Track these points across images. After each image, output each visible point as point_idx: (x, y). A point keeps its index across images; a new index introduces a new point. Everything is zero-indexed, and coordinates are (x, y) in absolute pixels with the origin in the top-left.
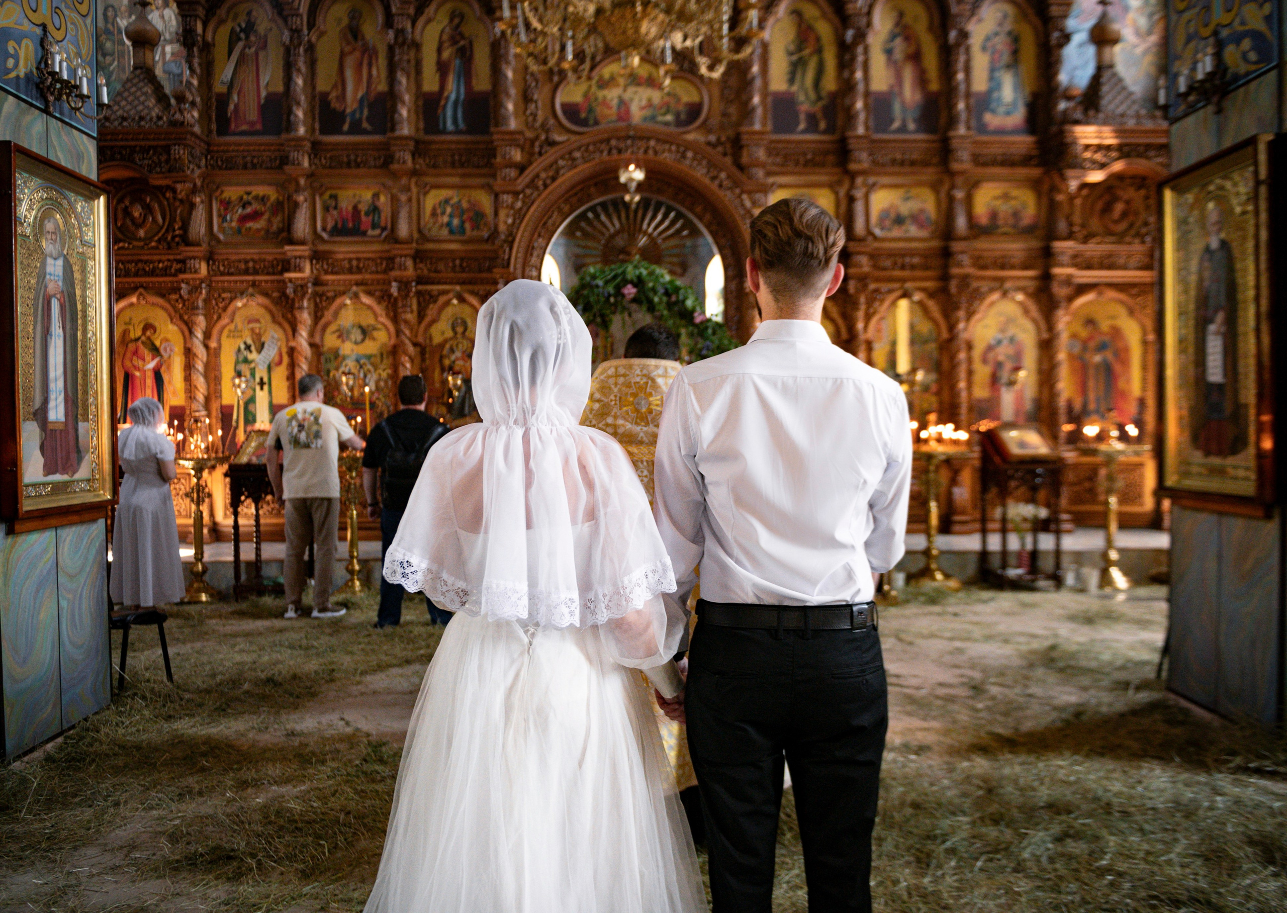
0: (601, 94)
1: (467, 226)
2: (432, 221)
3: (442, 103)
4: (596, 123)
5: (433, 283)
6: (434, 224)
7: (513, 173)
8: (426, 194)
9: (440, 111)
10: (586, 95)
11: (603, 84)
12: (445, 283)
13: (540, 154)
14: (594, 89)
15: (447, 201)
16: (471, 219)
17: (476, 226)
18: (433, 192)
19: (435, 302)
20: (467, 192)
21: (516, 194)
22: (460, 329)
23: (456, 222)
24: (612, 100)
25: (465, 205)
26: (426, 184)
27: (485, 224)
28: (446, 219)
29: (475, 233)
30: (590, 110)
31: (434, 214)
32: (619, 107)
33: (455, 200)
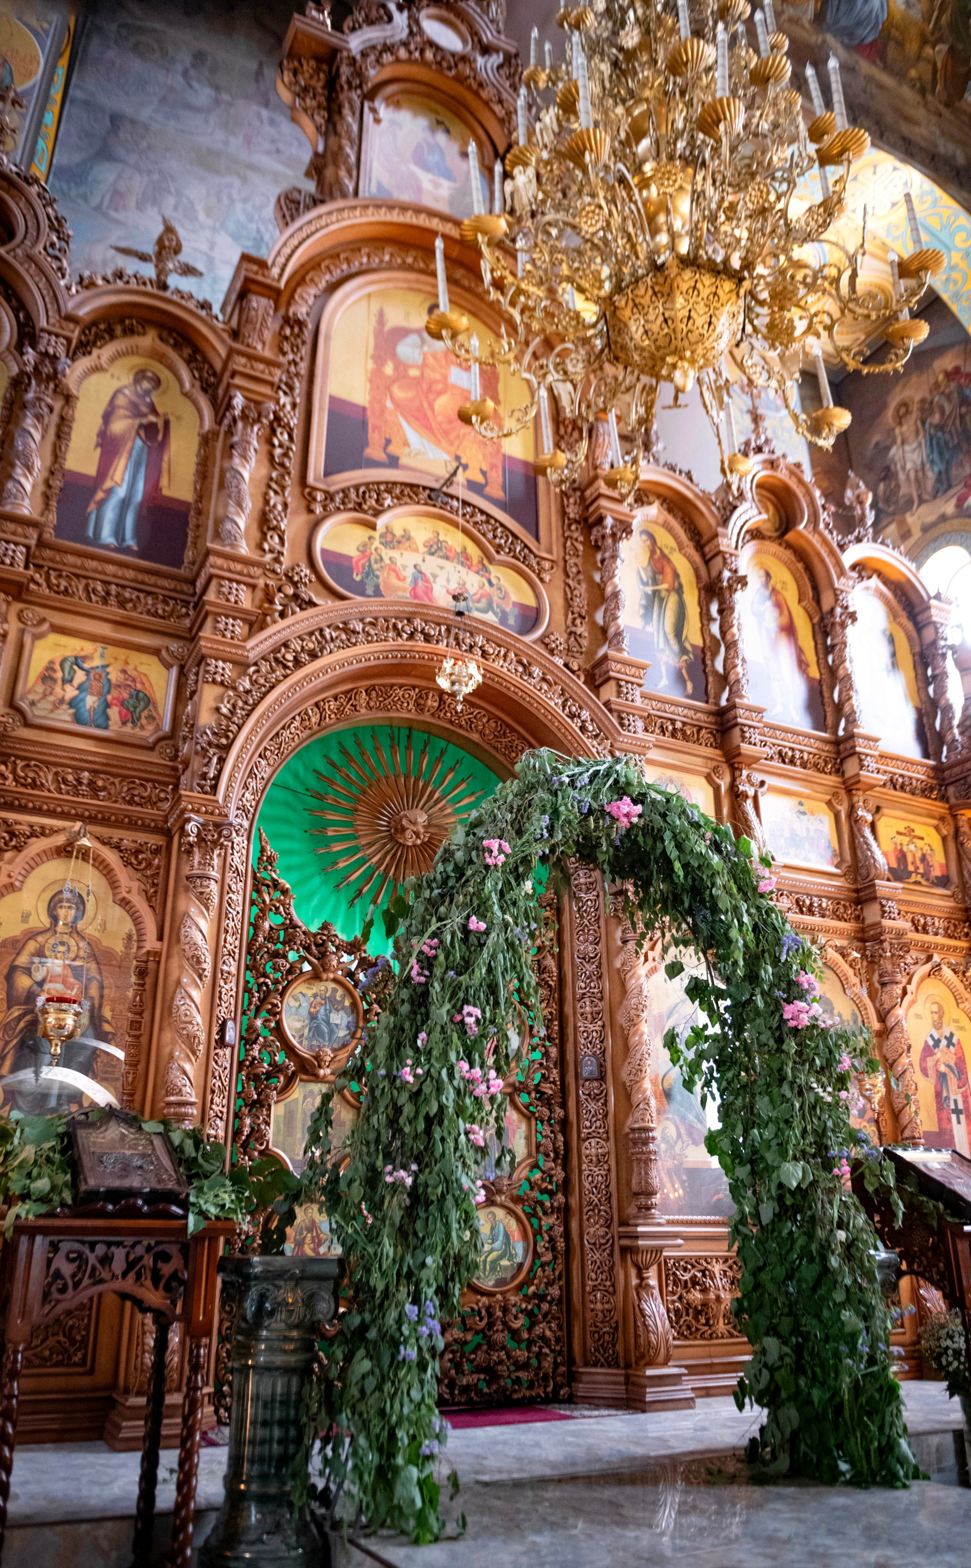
0: (387, 553)
1: (114, 713)
2: (40, 688)
3: (100, 495)
4: (378, 593)
5: (22, 809)
6: (45, 696)
7: (240, 628)
8: (37, 637)
9: (92, 507)
10: (363, 549)
11: (391, 540)
12: (51, 814)
13: (283, 615)
14: (376, 543)
15: (78, 661)
16: (122, 703)
17: (130, 717)
18: (53, 638)
19: (18, 849)
20: (122, 653)
21: (242, 665)
22: (66, 914)
23: (91, 701)
24: (405, 567)
25: (114, 675)
26: (43, 620)
27: (151, 718)
28: (71, 692)
29: (128, 729)
30: (369, 572)
31: (47, 677)
32: (415, 581)
33: (97, 662)
